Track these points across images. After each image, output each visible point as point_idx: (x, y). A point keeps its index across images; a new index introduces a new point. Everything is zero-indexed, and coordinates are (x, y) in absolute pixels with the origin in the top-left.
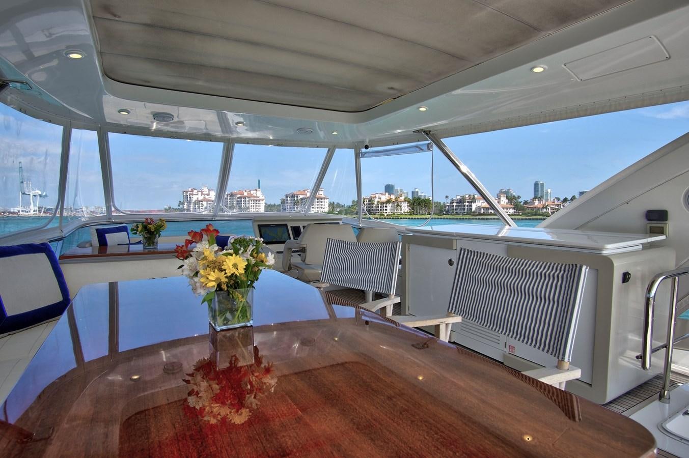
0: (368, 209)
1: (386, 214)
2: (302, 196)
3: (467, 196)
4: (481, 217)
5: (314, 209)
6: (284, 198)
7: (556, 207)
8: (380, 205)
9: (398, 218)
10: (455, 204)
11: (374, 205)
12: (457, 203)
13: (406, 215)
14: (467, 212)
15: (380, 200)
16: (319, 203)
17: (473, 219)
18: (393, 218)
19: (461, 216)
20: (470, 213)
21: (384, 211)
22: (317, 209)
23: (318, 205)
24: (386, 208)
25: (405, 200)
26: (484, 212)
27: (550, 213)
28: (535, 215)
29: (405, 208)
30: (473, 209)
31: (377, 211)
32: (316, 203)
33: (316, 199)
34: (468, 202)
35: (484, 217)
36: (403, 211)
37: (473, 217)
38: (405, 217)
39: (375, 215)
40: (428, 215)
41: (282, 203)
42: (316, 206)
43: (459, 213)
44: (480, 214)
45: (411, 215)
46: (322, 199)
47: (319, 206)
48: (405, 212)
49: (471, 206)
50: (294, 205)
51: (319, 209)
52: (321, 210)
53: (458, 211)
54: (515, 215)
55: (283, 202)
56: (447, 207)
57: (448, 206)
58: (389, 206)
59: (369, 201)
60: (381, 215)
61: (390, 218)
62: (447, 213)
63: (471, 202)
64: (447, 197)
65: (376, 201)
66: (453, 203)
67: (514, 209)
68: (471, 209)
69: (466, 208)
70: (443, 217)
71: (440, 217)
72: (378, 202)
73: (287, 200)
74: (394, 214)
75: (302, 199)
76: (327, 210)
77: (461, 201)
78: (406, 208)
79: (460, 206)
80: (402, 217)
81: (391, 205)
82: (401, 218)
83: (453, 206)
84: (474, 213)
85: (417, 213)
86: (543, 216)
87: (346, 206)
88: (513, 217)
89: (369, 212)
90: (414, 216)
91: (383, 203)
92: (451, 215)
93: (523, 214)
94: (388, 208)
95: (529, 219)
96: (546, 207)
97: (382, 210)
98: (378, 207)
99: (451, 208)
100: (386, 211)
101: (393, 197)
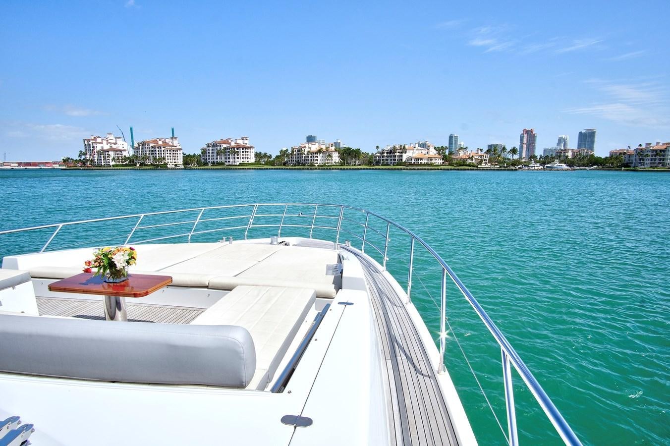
0: (297, 159)
1: (316, 165)
2: (225, 146)
3: (397, 147)
4: (412, 168)
5: (239, 160)
6: (205, 147)
7: (480, 158)
8: (310, 155)
9: (330, 169)
10: (385, 154)
11: (304, 155)
12: (387, 153)
13: (337, 165)
14: (398, 163)
15: (309, 150)
16: (244, 153)
17: (404, 169)
18: (324, 169)
19: (391, 167)
20: (400, 163)
21: (315, 162)
22: (242, 160)
23: (243, 155)
24: (317, 158)
25: (336, 151)
26: (414, 163)
27: (475, 163)
28: (462, 165)
29: (336, 158)
30: (404, 160)
31: (307, 162)
32: (242, 153)
33: (241, 149)
34: (398, 152)
35: (415, 167)
36: (334, 161)
37: (404, 167)
38: (337, 167)
39: (304, 165)
40: (358, 165)
41: (202, 153)
42: (242, 157)
43: (389, 163)
44: (411, 165)
45: (341, 165)
46: (247, 148)
47: (244, 157)
48: (336, 163)
49: (402, 156)
50: (217, 155)
51: (244, 160)
52: (247, 160)
53: (389, 161)
54: (444, 165)
55: (204, 152)
57: (379, 156)
58: (320, 156)
59: (298, 151)
60: (312, 165)
61: (322, 169)
62: (378, 163)
63: (402, 153)
64: (378, 147)
66: (383, 153)
67: (443, 159)
68: (402, 160)
69: (397, 158)
70: (372, 167)
71: (370, 168)
72: (308, 152)
73: (209, 150)
74: (325, 165)
75: (225, 149)
76: (252, 160)
77: (392, 152)
79: (391, 156)
80: (334, 167)
81: (321, 155)
82: (333, 169)
83: (383, 157)
84: (405, 164)
85: (349, 164)
86: (470, 166)
87: (274, 157)
88: (443, 167)
89: (298, 163)
90: (345, 167)
91: (314, 153)
92: (382, 165)
93: (450, 165)
94: (319, 158)
95: (458, 170)
96: (471, 158)
97: (313, 160)
98: (308, 157)
99: (382, 158)
100: (317, 162)
101: (324, 147)
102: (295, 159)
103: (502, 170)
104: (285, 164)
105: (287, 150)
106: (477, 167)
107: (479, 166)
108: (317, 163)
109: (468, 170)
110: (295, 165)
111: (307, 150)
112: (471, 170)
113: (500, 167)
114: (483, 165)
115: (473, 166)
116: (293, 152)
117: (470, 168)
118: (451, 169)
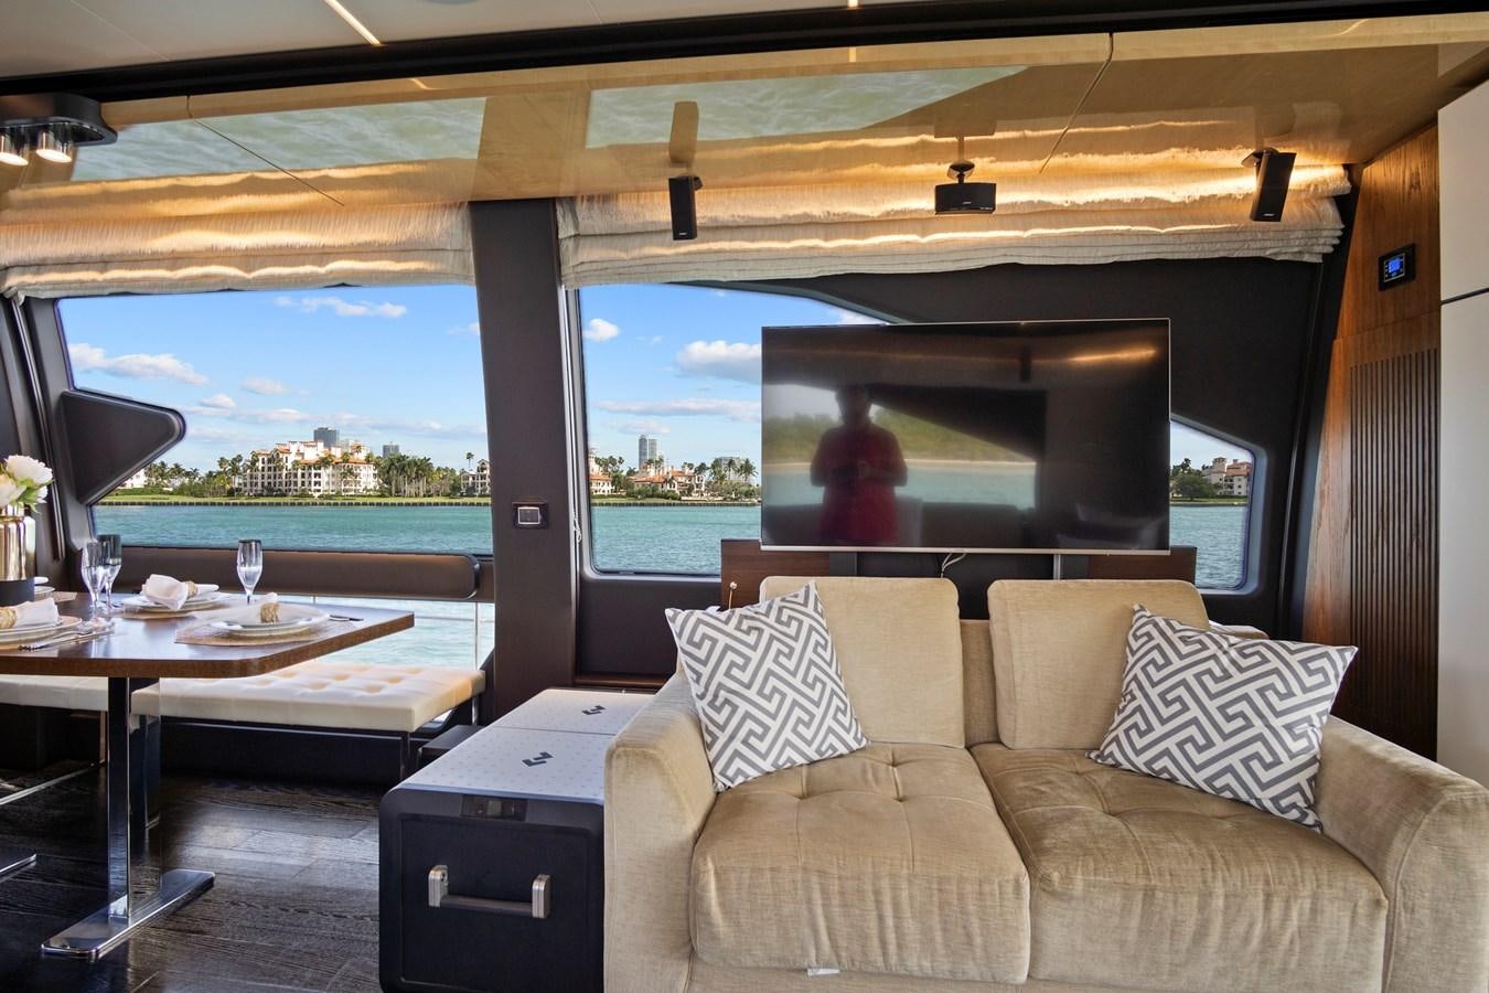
0: (266, 481)
1: (317, 495)
7: (687, 482)
8: (300, 472)
9: (350, 504)
11: (284, 472)
13: (370, 496)
15: (299, 458)
18: (336, 504)
21: (313, 488)
24: (317, 479)
25: (368, 460)
27: (677, 492)
28: (652, 496)
29: (368, 478)
31: (292, 487)
36: (363, 487)
38: (369, 500)
39: (285, 496)
40: (424, 496)
45: (382, 496)
48: (368, 491)
54: (614, 496)
56: (471, 479)
57: (473, 477)
58: (325, 473)
59: (269, 461)
60: (304, 495)
61: (329, 504)
62: (471, 491)
64: (470, 456)
65: (290, 461)
66: (483, 469)
67: (612, 483)
70: (460, 501)
71: (454, 501)
72: (296, 463)
74: (338, 494)
78: (371, 479)
80: (361, 500)
81: (330, 471)
82: (358, 504)
83: (484, 477)
85: (398, 493)
86: (668, 498)
87: (203, 473)
88: (611, 500)
89: (270, 490)
90: (390, 500)
91: (310, 467)
92: (481, 496)
93: (628, 495)
94: (324, 479)
95: (642, 505)
96: (670, 482)
97: (307, 484)
98: (296, 475)
99: (480, 481)
100: (317, 487)
101: (337, 453)
102: (260, 481)
103: (727, 505)
104: (231, 493)
105: (239, 459)
106: (680, 499)
107: (683, 498)
108: (319, 491)
109: (663, 505)
110: (261, 495)
111: (292, 458)
112: (669, 505)
113: (725, 499)
114: (695, 496)
115: (674, 498)
116: (254, 462)
117: (666, 501)
118: (629, 505)
